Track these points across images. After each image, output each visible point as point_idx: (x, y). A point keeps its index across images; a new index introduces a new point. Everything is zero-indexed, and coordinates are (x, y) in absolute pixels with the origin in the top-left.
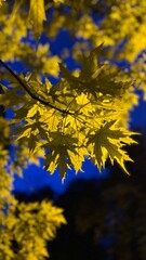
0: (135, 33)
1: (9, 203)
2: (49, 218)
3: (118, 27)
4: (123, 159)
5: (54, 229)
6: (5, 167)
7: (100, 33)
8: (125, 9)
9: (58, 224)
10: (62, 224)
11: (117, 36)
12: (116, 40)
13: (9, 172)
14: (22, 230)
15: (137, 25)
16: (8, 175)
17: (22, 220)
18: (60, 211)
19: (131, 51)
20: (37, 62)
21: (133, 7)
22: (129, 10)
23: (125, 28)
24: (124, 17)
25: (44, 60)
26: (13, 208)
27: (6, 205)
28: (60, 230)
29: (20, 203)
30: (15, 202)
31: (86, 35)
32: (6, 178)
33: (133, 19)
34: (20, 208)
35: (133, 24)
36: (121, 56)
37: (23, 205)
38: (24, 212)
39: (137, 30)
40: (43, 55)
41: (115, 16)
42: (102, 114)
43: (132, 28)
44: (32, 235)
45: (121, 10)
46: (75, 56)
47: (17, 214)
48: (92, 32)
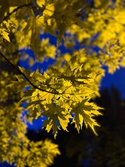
0: (103, 30)
1: (24, 141)
2: (49, 151)
3: (93, 27)
4: (93, 124)
5: (52, 157)
6: (21, 118)
7: (81, 30)
8: (97, 15)
9: (55, 155)
10: (57, 155)
11: (92, 32)
12: (91, 35)
13: (23, 121)
14: (32, 159)
15: (105, 25)
16: (23, 123)
17: (32, 152)
18: (56, 146)
19: (101, 41)
20: (41, 50)
21: (102, 14)
22: (100, 16)
23: (97, 27)
24: (97, 21)
25: (46, 48)
26: (26, 145)
27: (22, 143)
28: (56, 158)
29: (30, 142)
30: (28, 141)
31: (73, 32)
32: (22, 125)
33: (102, 22)
34: (31, 145)
35: (102, 25)
36: (95, 43)
37: (32, 143)
38: (33, 147)
39: (105, 28)
40: (45, 45)
41: (91, 19)
42: (80, 92)
43: (102, 27)
44: (38, 162)
45: (95, 16)
46: (65, 45)
47: (29, 148)
48: (76, 30)
